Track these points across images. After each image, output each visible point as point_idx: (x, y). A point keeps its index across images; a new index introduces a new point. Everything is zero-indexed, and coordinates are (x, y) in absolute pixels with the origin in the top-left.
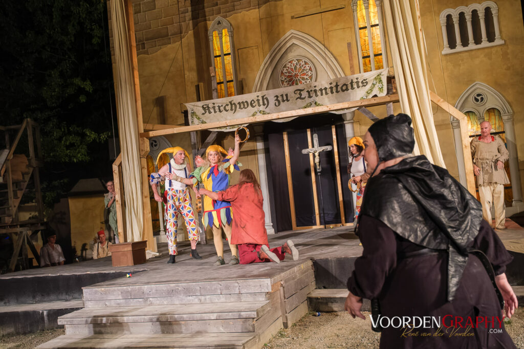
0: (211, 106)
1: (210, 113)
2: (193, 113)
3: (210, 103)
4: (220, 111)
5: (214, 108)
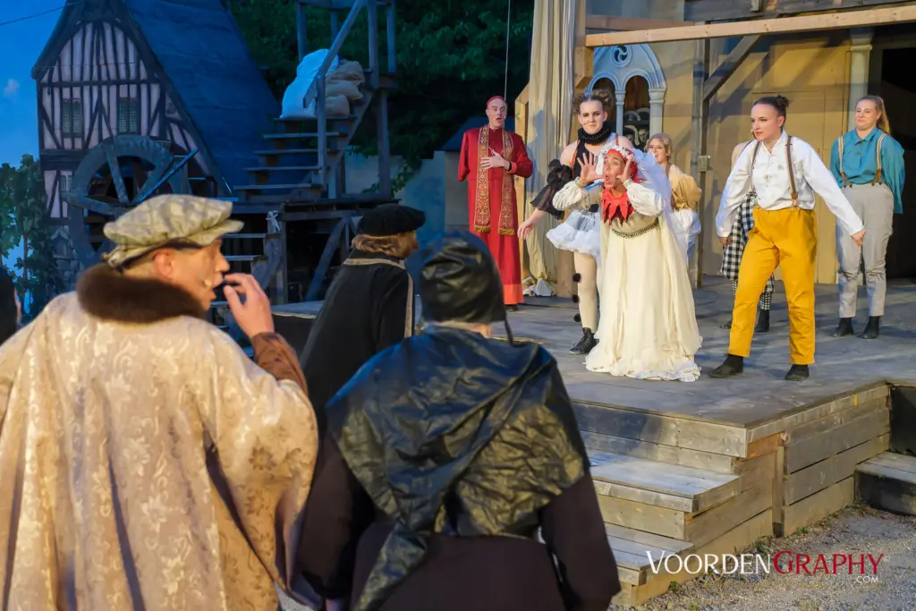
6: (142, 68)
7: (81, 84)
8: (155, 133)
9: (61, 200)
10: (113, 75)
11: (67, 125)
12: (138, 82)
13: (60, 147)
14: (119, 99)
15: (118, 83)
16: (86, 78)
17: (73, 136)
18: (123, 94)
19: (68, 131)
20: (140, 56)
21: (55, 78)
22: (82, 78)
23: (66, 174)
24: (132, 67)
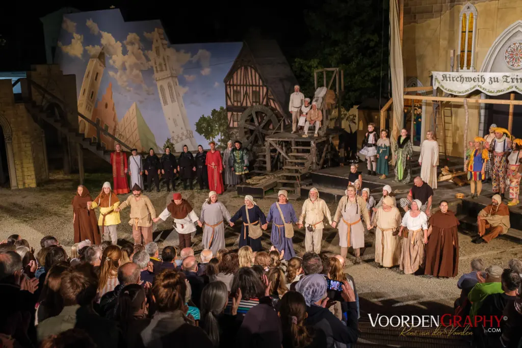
0: (448, 76)
1: (447, 80)
2: (436, 79)
3: (448, 74)
4: (453, 80)
5: (450, 77)
6: (261, 82)
7: (240, 85)
8: (264, 103)
9: (233, 121)
10: (251, 84)
11: (235, 98)
12: (259, 86)
13: (233, 105)
14: (253, 91)
15: (253, 86)
16: (242, 83)
17: (237, 102)
18: (254, 89)
19: (235, 100)
20: (260, 77)
21: (231, 83)
22: (240, 83)
23: (235, 113)
24: (257, 81)
